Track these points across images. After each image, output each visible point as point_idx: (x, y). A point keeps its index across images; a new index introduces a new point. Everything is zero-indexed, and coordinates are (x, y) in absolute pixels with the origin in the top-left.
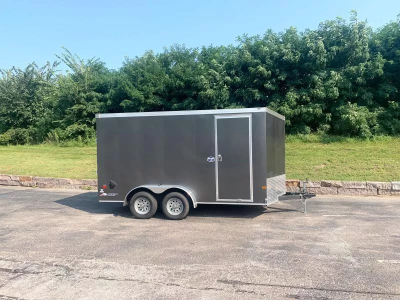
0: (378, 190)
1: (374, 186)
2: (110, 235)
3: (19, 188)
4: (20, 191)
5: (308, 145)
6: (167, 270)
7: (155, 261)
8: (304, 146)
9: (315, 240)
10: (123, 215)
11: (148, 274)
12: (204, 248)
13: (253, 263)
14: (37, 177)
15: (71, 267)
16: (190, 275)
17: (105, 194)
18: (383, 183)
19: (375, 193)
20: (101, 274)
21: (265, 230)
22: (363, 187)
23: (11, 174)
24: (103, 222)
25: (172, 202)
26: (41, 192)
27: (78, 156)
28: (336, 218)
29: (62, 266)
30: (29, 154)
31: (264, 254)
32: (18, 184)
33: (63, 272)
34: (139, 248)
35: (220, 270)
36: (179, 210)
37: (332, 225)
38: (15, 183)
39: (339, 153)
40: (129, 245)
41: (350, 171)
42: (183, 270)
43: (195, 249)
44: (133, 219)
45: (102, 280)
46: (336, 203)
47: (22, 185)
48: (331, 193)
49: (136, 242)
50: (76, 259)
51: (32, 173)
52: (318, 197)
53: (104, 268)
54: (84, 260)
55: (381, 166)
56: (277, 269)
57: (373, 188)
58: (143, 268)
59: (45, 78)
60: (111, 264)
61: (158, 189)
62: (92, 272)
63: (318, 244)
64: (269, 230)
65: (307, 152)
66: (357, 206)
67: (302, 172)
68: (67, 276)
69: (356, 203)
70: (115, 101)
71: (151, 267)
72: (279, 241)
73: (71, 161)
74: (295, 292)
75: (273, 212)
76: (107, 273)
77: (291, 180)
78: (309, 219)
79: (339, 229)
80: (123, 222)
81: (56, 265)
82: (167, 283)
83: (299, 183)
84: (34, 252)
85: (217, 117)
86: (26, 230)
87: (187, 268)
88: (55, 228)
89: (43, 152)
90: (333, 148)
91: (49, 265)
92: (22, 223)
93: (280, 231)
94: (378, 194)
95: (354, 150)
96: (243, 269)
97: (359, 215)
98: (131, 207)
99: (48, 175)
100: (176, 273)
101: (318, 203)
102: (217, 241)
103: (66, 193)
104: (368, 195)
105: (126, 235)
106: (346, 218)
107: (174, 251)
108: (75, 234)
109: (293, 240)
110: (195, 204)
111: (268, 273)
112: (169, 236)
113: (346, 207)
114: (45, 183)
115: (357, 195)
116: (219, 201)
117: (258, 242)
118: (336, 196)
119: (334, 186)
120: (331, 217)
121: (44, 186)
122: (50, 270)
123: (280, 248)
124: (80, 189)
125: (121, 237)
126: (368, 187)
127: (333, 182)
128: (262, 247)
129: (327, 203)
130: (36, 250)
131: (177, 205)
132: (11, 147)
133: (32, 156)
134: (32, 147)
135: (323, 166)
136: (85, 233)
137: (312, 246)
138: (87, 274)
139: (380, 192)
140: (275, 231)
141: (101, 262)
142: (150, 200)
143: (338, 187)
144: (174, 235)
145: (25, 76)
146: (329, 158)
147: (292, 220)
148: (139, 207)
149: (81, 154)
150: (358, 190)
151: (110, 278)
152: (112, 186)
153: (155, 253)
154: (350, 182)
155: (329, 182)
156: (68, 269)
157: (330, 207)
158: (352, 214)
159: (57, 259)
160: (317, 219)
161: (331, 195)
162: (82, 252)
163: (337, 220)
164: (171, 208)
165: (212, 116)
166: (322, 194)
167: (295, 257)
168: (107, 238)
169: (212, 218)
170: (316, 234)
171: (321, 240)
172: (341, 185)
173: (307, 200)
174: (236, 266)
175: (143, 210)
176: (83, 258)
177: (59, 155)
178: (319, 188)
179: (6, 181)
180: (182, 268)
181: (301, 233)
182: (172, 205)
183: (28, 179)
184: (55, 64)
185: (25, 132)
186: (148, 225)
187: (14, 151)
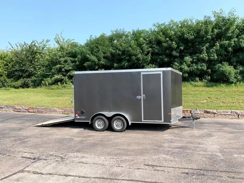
0: (238, 115)
1: (236, 113)
2: (82, 140)
3: (28, 113)
4: (28, 115)
5: (197, 88)
6: (116, 159)
7: (109, 154)
8: (194, 89)
9: (199, 144)
10: (89, 129)
11: (106, 161)
12: (136, 147)
13: (164, 156)
14: (38, 107)
15: (64, 157)
16: (128, 161)
17: (79, 117)
18: (242, 111)
19: (237, 117)
20: (80, 161)
21: (171, 138)
22: (229, 113)
23: (23, 105)
24: (78, 133)
25: (117, 122)
26: (40, 116)
27: (60, 95)
28: (212, 132)
29: (59, 156)
30: (32, 94)
31: (169, 151)
32: (27, 111)
33: (59, 160)
34: (100, 147)
35: (145, 159)
36: (121, 126)
37: (210, 135)
38: (25, 111)
39: (215, 93)
40: (94, 145)
41: (222, 104)
42: (125, 159)
43: (131, 148)
44: (95, 131)
45: (81, 164)
46: (213, 123)
47: (29, 112)
48: (210, 117)
49: (98, 144)
50: (66, 153)
51: (35, 105)
52: (202, 120)
53: (81, 157)
54: (70, 153)
55: (241, 101)
56: (177, 159)
57: (235, 114)
58: (103, 158)
59: (41, 49)
60: (85, 155)
61: (109, 114)
62: (75, 159)
63: (200, 146)
64: (173, 138)
65: (196, 93)
66: (225, 124)
67: (193, 105)
68: (62, 161)
69: (225, 123)
70: (81, 62)
71: (107, 157)
72: (178, 144)
73: (56, 98)
74: (187, 171)
75: (175, 128)
76: (84, 160)
77: (187, 109)
78: (196, 132)
79: (213, 138)
80: (89, 133)
81: (55, 156)
82: (116, 165)
83: (191, 111)
84: (42, 149)
85: (142, 73)
86: (36, 137)
87: (127, 158)
88: (52, 136)
89: (40, 92)
90: (212, 90)
91: (51, 155)
92: (33, 133)
93: (179, 139)
94: (238, 118)
95: (225, 91)
96: (158, 159)
97: (226, 130)
98: (94, 125)
99: (44, 106)
100: (121, 161)
101: (202, 123)
102: (143, 144)
103: (55, 116)
104: (232, 119)
105: (91, 140)
106: (218, 131)
107: (119, 149)
108: (63, 139)
109: (186, 143)
110: (130, 123)
111: (171, 161)
112: (116, 141)
113: (218, 125)
114: (42, 111)
115: (226, 118)
116: (144, 121)
117: (166, 145)
118: (213, 119)
119: (212, 113)
120: (209, 131)
121: (42, 112)
122: (52, 158)
123: (179, 148)
124: (63, 114)
125: (89, 141)
126: (232, 114)
127: (211, 111)
128: (168, 147)
129: (207, 123)
130: (43, 147)
131: (120, 123)
132: (21, 90)
133: (33, 95)
134: (33, 89)
135: (205, 101)
136: (68, 139)
137: (197, 147)
138: (73, 161)
139: (239, 116)
140: (176, 139)
141: (79, 154)
142: (104, 121)
143: (215, 113)
144: (119, 141)
145: (30, 48)
146: (209, 96)
147: (187, 132)
148: (98, 124)
149: (62, 94)
150: (226, 115)
151: (85, 163)
152: (82, 113)
153: (109, 150)
154: (222, 111)
155: (209, 110)
156: (62, 158)
157: (209, 125)
158: (222, 129)
159: (55, 153)
160: (201, 132)
161: (210, 118)
162: (68, 149)
163: (213, 133)
164: (117, 125)
165: (140, 73)
166: (205, 117)
167: (187, 153)
168: (81, 142)
169: (140, 131)
170: (200, 140)
171: (202, 144)
172: (216, 113)
173: (195, 121)
174: (154, 157)
175: (100, 126)
176: (69, 152)
177: (49, 94)
178: (203, 114)
179: (20, 109)
180: (124, 158)
181: (191, 140)
182: (117, 123)
183: (33, 108)
184: (47, 41)
185: (29, 81)
186: (103, 135)
187: (23, 92)
